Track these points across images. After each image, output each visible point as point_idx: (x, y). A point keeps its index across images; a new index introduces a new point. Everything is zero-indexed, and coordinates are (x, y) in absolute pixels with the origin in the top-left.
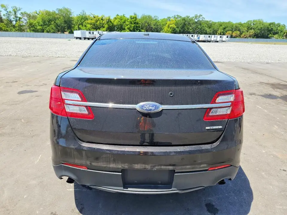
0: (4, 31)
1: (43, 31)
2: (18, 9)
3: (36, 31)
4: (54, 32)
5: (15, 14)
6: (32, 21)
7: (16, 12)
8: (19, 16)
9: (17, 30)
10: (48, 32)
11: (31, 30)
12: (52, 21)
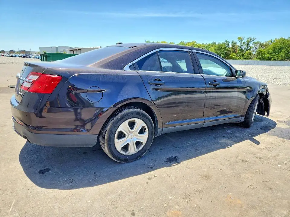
0: (234, 59)
1: (270, 59)
2: (252, 39)
3: (263, 58)
4: (281, 60)
5: (248, 44)
6: (262, 49)
7: (249, 42)
8: (251, 45)
9: (244, 59)
10: (275, 60)
11: (257, 58)
12: (283, 49)
